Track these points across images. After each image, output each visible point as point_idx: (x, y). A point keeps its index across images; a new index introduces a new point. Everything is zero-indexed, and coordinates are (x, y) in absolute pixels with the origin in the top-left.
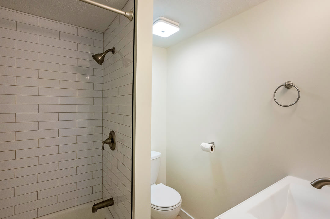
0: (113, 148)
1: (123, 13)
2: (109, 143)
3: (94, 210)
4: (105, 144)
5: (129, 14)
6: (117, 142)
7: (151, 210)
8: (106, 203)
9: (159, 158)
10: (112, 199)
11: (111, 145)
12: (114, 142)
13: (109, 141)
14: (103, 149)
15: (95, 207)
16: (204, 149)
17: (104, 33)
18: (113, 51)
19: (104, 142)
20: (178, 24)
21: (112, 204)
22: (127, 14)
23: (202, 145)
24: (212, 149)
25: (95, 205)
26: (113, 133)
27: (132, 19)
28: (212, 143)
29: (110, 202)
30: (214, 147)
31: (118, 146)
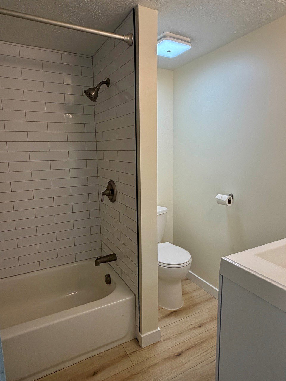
0: (113, 200)
1: (122, 37)
2: (108, 195)
3: (97, 264)
4: (104, 196)
5: (128, 38)
6: (118, 193)
7: (159, 268)
8: (108, 258)
9: (165, 214)
10: (114, 254)
11: (111, 197)
12: (114, 194)
13: (108, 192)
14: (102, 201)
15: (98, 261)
16: (220, 202)
17: (92, 57)
18: (107, 83)
19: (103, 194)
20: (189, 40)
21: (115, 260)
22: (125, 38)
23: (218, 198)
24: (229, 201)
25: (97, 259)
26: (112, 183)
27: (132, 44)
28: (230, 195)
29: (112, 258)
30: (232, 199)
31: (119, 197)
